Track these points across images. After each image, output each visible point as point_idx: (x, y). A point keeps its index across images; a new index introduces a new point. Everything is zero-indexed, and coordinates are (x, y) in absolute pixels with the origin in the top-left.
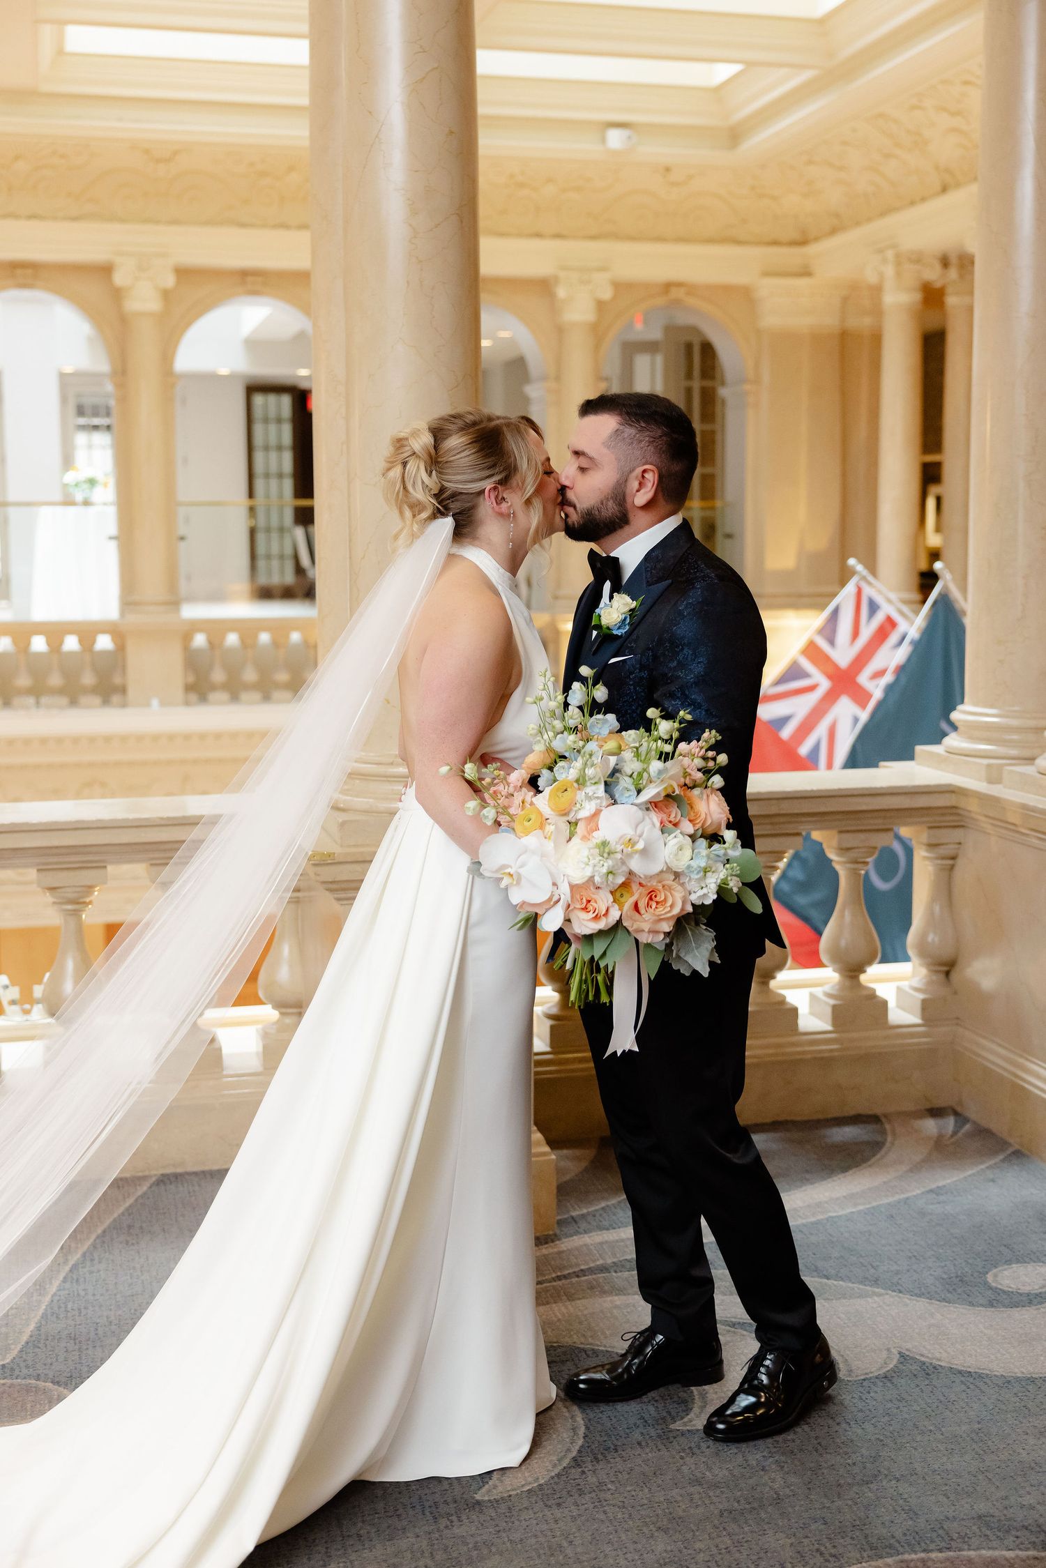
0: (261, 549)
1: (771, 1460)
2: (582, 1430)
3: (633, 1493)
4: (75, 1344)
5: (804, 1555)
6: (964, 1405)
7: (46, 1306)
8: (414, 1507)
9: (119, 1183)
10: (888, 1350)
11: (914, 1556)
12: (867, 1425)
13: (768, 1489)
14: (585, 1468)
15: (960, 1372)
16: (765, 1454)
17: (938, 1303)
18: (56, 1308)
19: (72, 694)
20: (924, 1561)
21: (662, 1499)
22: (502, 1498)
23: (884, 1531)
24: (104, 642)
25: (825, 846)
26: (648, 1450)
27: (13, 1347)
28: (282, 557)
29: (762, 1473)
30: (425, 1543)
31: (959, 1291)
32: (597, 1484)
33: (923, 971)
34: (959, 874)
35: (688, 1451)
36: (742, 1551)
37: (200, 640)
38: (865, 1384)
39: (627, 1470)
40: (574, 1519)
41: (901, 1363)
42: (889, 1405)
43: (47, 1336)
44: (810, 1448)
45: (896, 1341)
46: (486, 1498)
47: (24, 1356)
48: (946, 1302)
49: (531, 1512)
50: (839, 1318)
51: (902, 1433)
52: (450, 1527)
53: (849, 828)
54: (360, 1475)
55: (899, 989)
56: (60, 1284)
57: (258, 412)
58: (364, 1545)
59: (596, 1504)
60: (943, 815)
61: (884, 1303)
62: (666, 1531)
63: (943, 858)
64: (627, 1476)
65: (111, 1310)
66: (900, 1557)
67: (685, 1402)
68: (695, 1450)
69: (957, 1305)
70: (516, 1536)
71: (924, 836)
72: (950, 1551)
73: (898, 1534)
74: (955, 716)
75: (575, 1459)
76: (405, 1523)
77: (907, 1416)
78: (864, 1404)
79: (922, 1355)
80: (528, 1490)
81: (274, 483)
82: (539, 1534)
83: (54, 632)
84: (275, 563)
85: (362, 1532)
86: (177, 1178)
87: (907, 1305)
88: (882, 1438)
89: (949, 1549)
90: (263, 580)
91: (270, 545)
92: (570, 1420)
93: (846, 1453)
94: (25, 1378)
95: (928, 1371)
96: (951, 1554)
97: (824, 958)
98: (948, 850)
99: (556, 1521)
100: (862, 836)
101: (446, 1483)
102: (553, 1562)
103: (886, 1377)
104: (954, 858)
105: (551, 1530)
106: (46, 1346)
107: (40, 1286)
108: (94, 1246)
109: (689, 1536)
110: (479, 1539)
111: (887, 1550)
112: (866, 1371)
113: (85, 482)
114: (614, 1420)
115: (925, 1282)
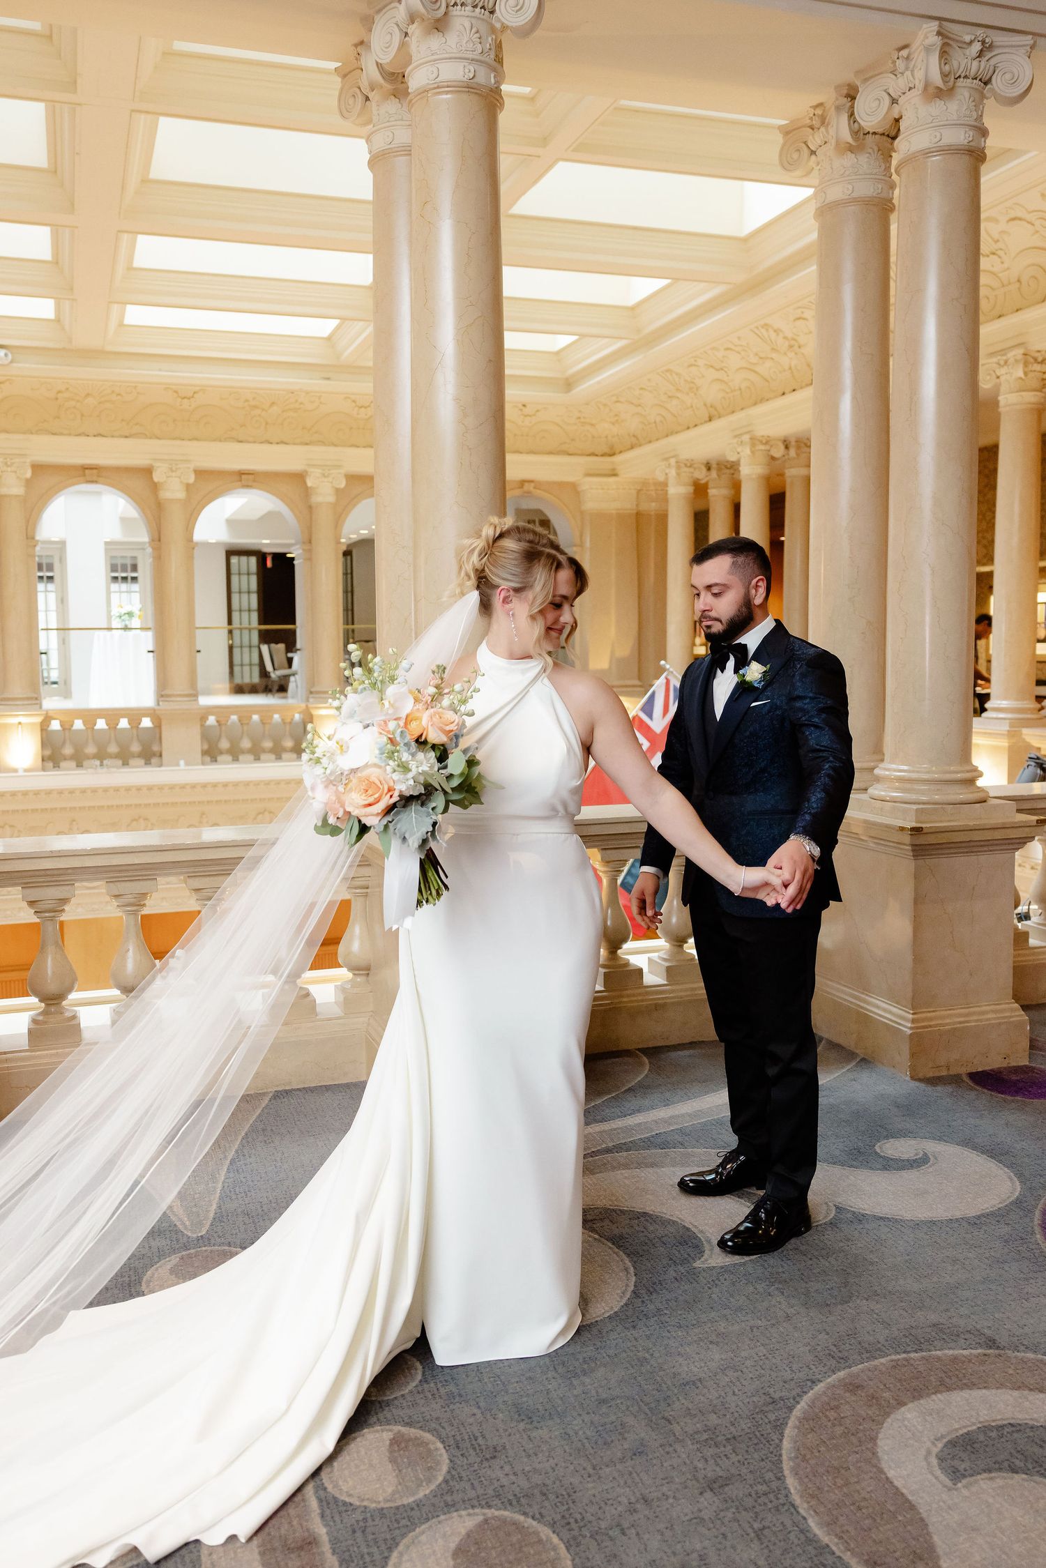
0: (237, 660)
3: (684, 1316)
7: (221, 1190)
9: (247, 1099)
11: (898, 1357)
13: (778, 1309)
14: (644, 1298)
15: (883, 1218)
18: (228, 1193)
19: (125, 758)
23: (871, 1338)
24: (146, 723)
26: (683, 1284)
27: (205, 1222)
28: (251, 665)
31: (860, 1159)
32: (656, 1310)
37: (212, 720)
39: (673, 1299)
40: (648, 1337)
43: (228, 1212)
45: (829, 1197)
47: (215, 1229)
49: (615, 1333)
57: (234, 569)
59: (660, 1325)
62: (717, 1344)
66: (889, 1358)
67: (697, 1246)
68: (717, 1282)
69: (862, 1170)
70: (611, 1352)
73: (882, 1339)
75: (634, 1292)
79: (852, 1207)
80: (609, 1317)
81: (245, 615)
82: (627, 1349)
83: (112, 715)
84: (247, 669)
86: (287, 1093)
87: (827, 1171)
89: (921, 1350)
90: (238, 680)
91: (241, 656)
94: (220, 1246)
95: (859, 1218)
96: (924, 1353)
99: (636, 1340)
105: (635, 1346)
106: (228, 1220)
107: (211, 1175)
108: (242, 1145)
109: (734, 1347)
110: (585, 1355)
111: (878, 1352)
113: (125, 614)
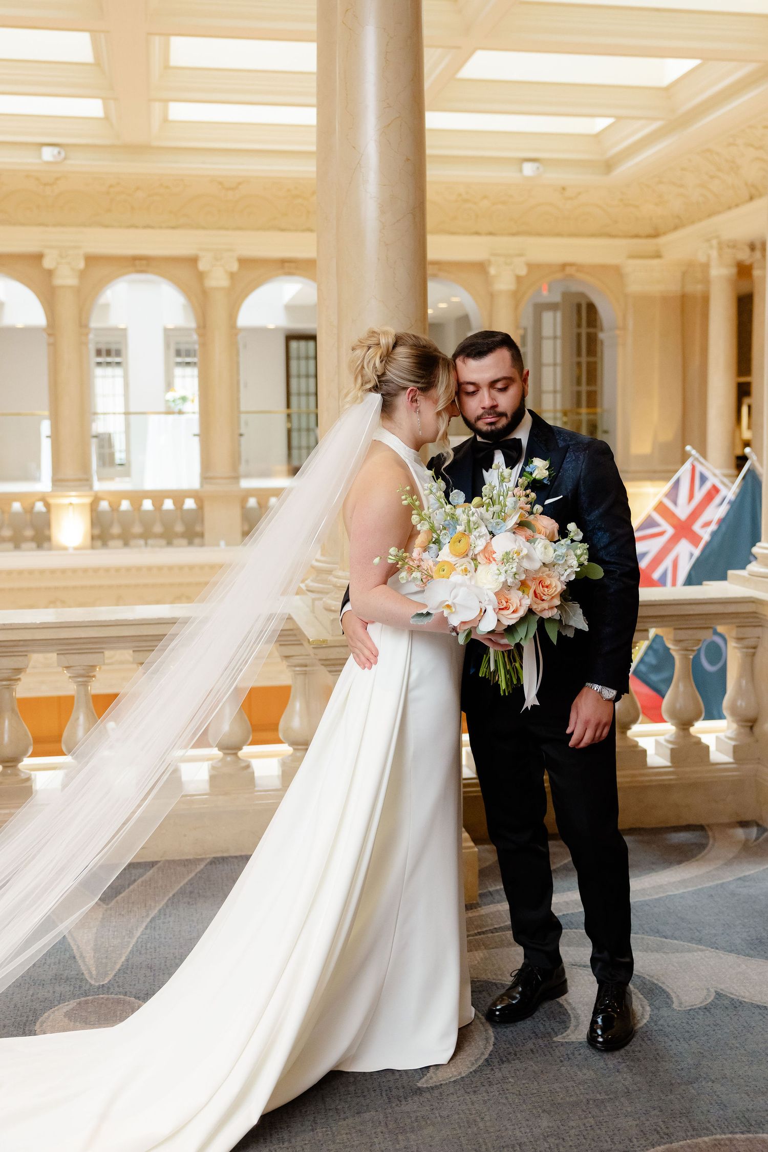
1: (624, 1064)
2: (492, 1040)
3: (527, 1085)
4: (151, 971)
5: (645, 1133)
6: (761, 1030)
7: (134, 945)
8: (375, 1090)
10: (708, 989)
11: (723, 1136)
12: (692, 1042)
13: (621, 1085)
14: (494, 1066)
15: (758, 1006)
16: (620, 1060)
17: (744, 957)
18: (140, 947)
19: (169, 538)
20: (731, 1140)
21: (547, 1090)
22: (436, 1086)
23: (703, 1117)
24: (190, 504)
25: (665, 639)
26: (537, 1055)
27: (109, 972)
28: (308, 448)
29: (617, 1074)
30: (381, 1116)
31: (759, 949)
32: (502, 1078)
33: (734, 726)
34: (758, 659)
35: (566, 1056)
36: (602, 1128)
37: (252, 501)
38: (691, 1013)
39: (522, 1068)
40: (485, 1102)
41: (717, 999)
42: (708, 1028)
43: (133, 966)
44: (651, 1057)
45: (713, 983)
46: (425, 1086)
47: (117, 979)
48: (750, 957)
50: (673, 966)
51: (716, 1048)
52: (399, 1105)
53: (682, 627)
54: (337, 1066)
55: (718, 738)
56: (143, 931)
57: (293, 353)
58: (340, 1116)
59: (501, 1092)
60: (747, 618)
61: (705, 956)
62: (549, 1113)
63: (747, 648)
64: (522, 1073)
65: (176, 949)
67: (564, 1022)
68: (571, 1056)
69: (757, 959)
71: (734, 633)
72: (750, 1133)
73: (713, 1120)
74: (755, 550)
76: (368, 1101)
77: (720, 1036)
78: (690, 1027)
79: (732, 994)
80: (454, 1081)
81: (303, 399)
82: (460, 1112)
83: (157, 497)
85: (339, 1107)
86: (224, 860)
87: (721, 958)
88: (702, 1051)
92: (484, 1033)
93: (677, 1061)
94: (117, 994)
95: (736, 1005)
96: (750, 1135)
97: (665, 717)
98: (752, 642)
99: (473, 1104)
100: (690, 632)
101: (397, 1074)
102: (470, 1132)
103: (706, 1008)
104: (755, 648)
105: (469, 1110)
106: (132, 972)
107: (130, 931)
108: (167, 905)
109: (565, 1116)
110: (419, 1114)
112: (691, 1004)
113: (180, 399)
114: (515, 1033)
115: (734, 942)
